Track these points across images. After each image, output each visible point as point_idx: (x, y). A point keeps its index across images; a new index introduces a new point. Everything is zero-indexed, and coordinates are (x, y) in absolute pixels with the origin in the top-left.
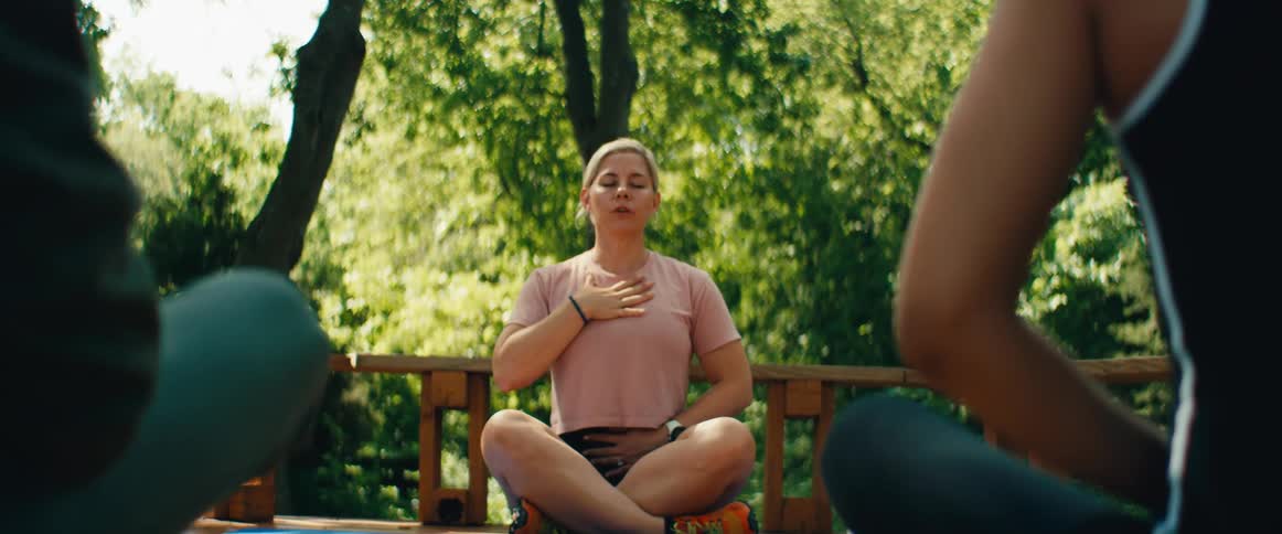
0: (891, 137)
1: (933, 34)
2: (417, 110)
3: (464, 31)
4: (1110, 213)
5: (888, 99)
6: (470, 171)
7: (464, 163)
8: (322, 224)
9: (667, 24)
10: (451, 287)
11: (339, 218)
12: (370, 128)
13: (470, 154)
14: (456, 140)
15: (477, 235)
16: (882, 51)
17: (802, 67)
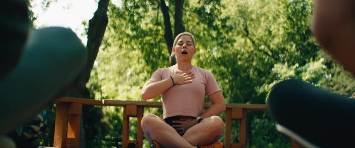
0: (255, 49)
1: (267, 20)
2: (122, 40)
3: (135, 18)
4: (317, 70)
5: (254, 39)
6: (137, 58)
7: (135, 56)
8: (96, 74)
9: (192, 17)
10: (132, 90)
11: (101, 72)
12: (109, 45)
13: (137, 53)
14: (133, 49)
15: (139, 76)
16: (253, 26)
17: (231, 28)
